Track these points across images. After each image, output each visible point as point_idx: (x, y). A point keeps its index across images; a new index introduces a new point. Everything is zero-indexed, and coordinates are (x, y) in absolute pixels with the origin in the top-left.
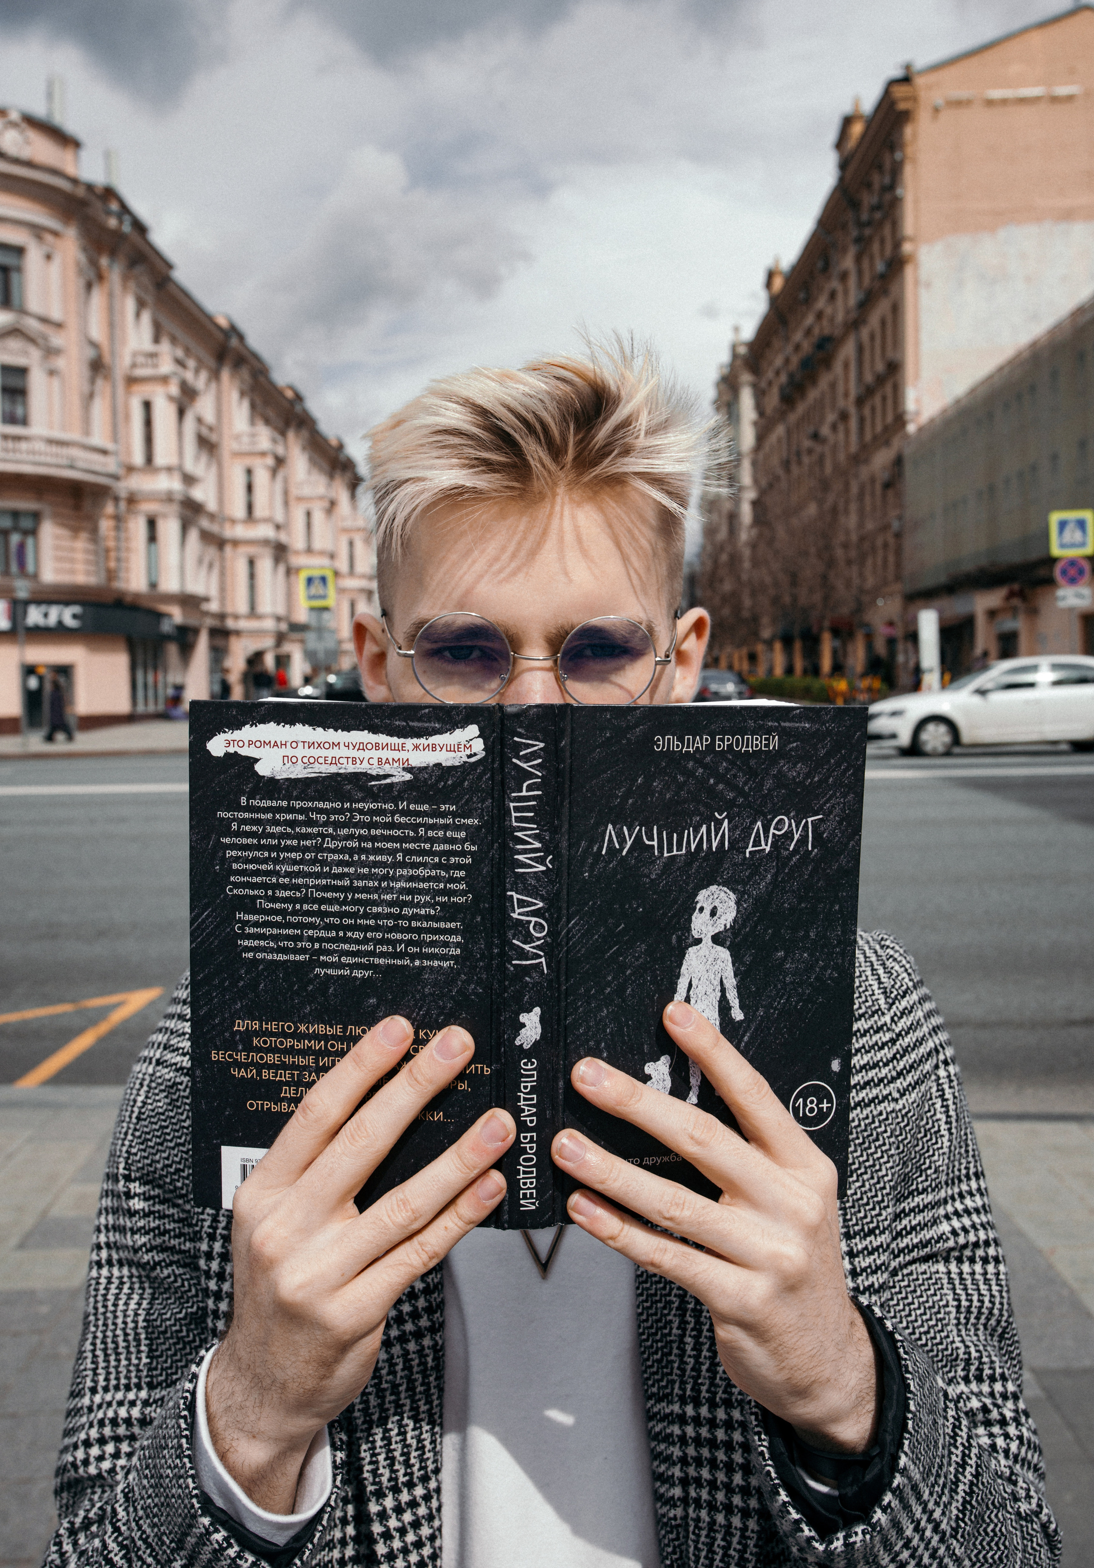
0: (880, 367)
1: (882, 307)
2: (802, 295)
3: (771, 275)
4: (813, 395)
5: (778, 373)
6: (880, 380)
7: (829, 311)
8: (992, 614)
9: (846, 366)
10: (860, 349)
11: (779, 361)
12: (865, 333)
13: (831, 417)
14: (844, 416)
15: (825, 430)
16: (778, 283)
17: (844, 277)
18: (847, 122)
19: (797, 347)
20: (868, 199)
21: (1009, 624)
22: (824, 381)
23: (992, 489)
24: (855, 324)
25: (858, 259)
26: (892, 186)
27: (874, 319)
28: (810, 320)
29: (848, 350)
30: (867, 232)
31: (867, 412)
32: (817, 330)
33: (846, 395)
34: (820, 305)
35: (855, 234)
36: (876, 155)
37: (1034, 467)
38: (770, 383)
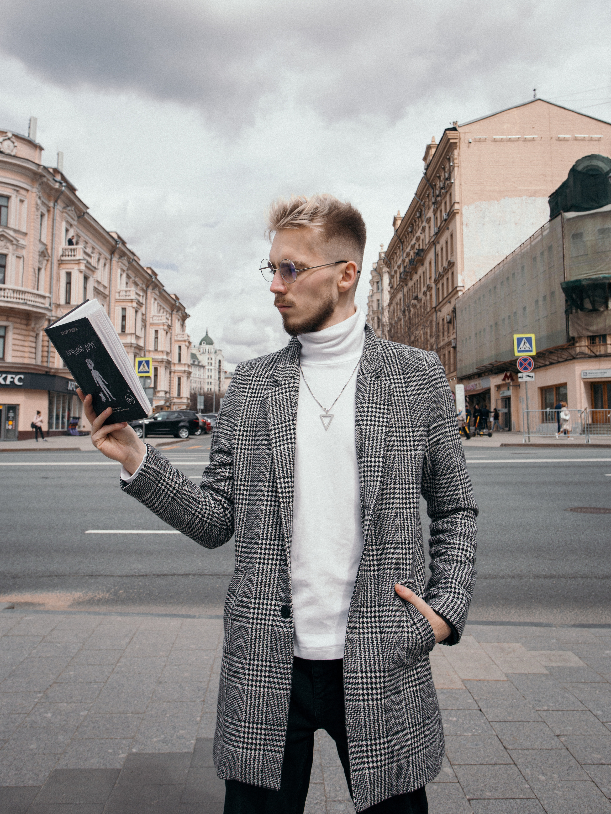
0: (445, 264)
1: (446, 235)
2: (410, 230)
3: (395, 220)
4: (416, 277)
5: (399, 267)
6: (446, 270)
7: (422, 237)
8: (498, 387)
9: (430, 263)
10: (436, 255)
11: (400, 262)
12: (438, 247)
13: (424, 289)
14: (429, 288)
15: (421, 296)
16: (399, 222)
17: (429, 220)
18: (429, 148)
19: (408, 254)
20: (439, 184)
21: (507, 393)
22: (420, 271)
23: (496, 324)
24: (434, 243)
25: (435, 212)
26: (449, 178)
27: (442, 241)
28: (414, 241)
29: (431, 256)
30: (439, 199)
31: (440, 286)
32: (417, 246)
33: (430, 278)
34: (418, 234)
35: (433, 200)
36: (442, 163)
37: (515, 313)
38: (396, 272)
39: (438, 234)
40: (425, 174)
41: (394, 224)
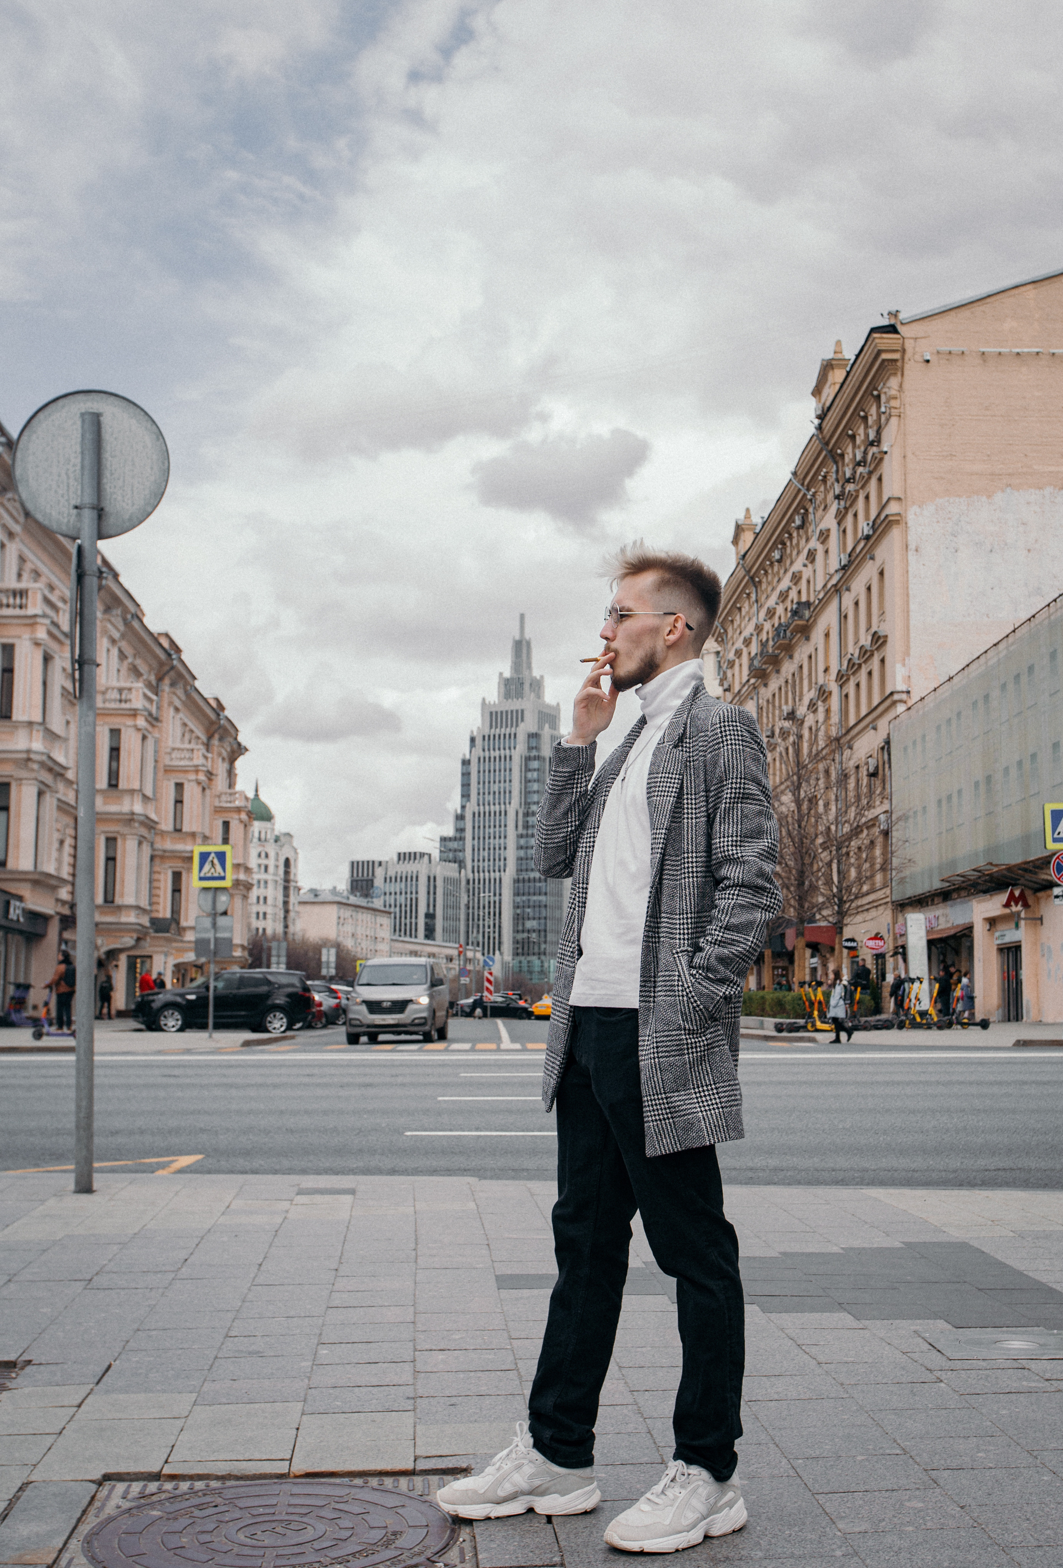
0: (865, 640)
1: (867, 573)
2: (776, 555)
3: (739, 529)
4: (788, 668)
5: (747, 642)
6: (866, 654)
7: (807, 573)
8: (992, 922)
9: (827, 635)
10: (843, 618)
11: (749, 629)
12: (848, 600)
13: (809, 695)
14: (824, 694)
15: (801, 711)
16: (747, 538)
17: (824, 536)
18: (827, 367)
19: (771, 613)
20: (853, 453)
21: (1010, 936)
22: (801, 653)
23: (989, 779)
24: (837, 590)
25: (840, 517)
26: (877, 442)
27: (858, 586)
28: (786, 583)
29: (829, 618)
30: (850, 487)
31: (851, 688)
32: (793, 594)
33: (826, 670)
34: (797, 566)
35: (837, 489)
36: (860, 407)
37: (1034, 756)
38: (739, 653)
39: (848, 569)
40: (820, 428)
41: (736, 541)
